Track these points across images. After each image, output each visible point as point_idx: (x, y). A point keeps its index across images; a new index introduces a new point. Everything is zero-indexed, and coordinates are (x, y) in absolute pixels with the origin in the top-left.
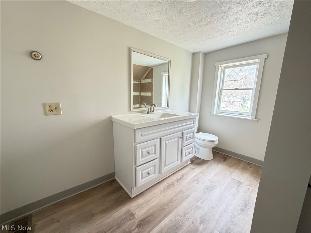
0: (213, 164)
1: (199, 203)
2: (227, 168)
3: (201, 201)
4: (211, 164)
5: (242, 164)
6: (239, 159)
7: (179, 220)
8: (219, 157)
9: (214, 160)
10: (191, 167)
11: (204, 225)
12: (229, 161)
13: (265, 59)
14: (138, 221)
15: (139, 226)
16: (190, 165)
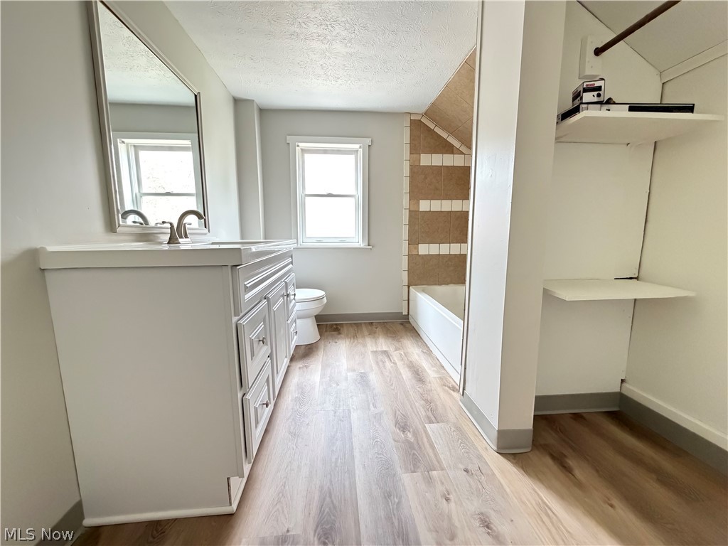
0: (329, 345)
1: (372, 408)
2: (353, 342)
3: (371, 405)
4: (325, 346)
5: (364, 328)
6: (355, 323)
7: (376, 455)
8: (326, 331)
9: (323, 338)
10: (298, 366)
11: (409, 431)
12: (344, 330)
13: (369, 146)
14: (312, 533)
15: (327, 538)
16: (294, 364)
